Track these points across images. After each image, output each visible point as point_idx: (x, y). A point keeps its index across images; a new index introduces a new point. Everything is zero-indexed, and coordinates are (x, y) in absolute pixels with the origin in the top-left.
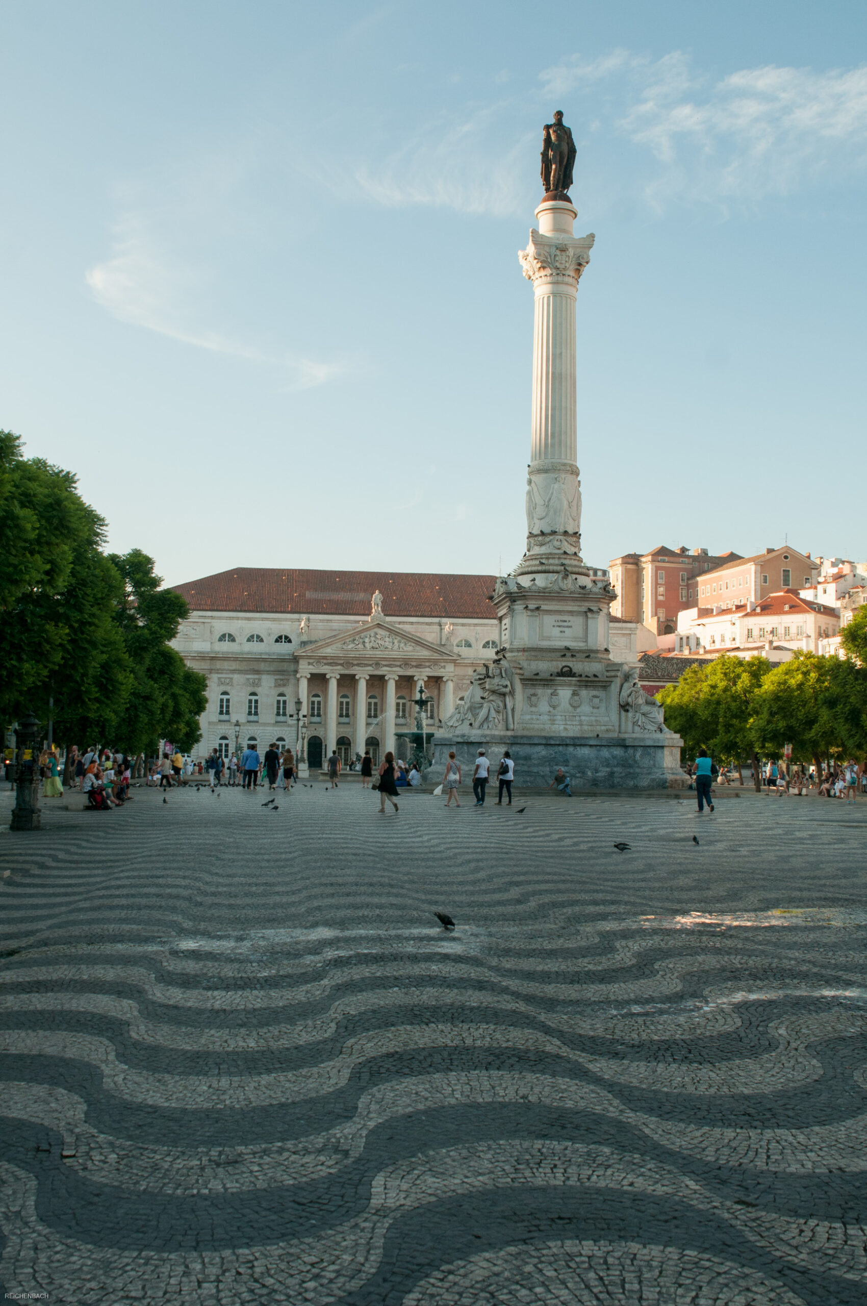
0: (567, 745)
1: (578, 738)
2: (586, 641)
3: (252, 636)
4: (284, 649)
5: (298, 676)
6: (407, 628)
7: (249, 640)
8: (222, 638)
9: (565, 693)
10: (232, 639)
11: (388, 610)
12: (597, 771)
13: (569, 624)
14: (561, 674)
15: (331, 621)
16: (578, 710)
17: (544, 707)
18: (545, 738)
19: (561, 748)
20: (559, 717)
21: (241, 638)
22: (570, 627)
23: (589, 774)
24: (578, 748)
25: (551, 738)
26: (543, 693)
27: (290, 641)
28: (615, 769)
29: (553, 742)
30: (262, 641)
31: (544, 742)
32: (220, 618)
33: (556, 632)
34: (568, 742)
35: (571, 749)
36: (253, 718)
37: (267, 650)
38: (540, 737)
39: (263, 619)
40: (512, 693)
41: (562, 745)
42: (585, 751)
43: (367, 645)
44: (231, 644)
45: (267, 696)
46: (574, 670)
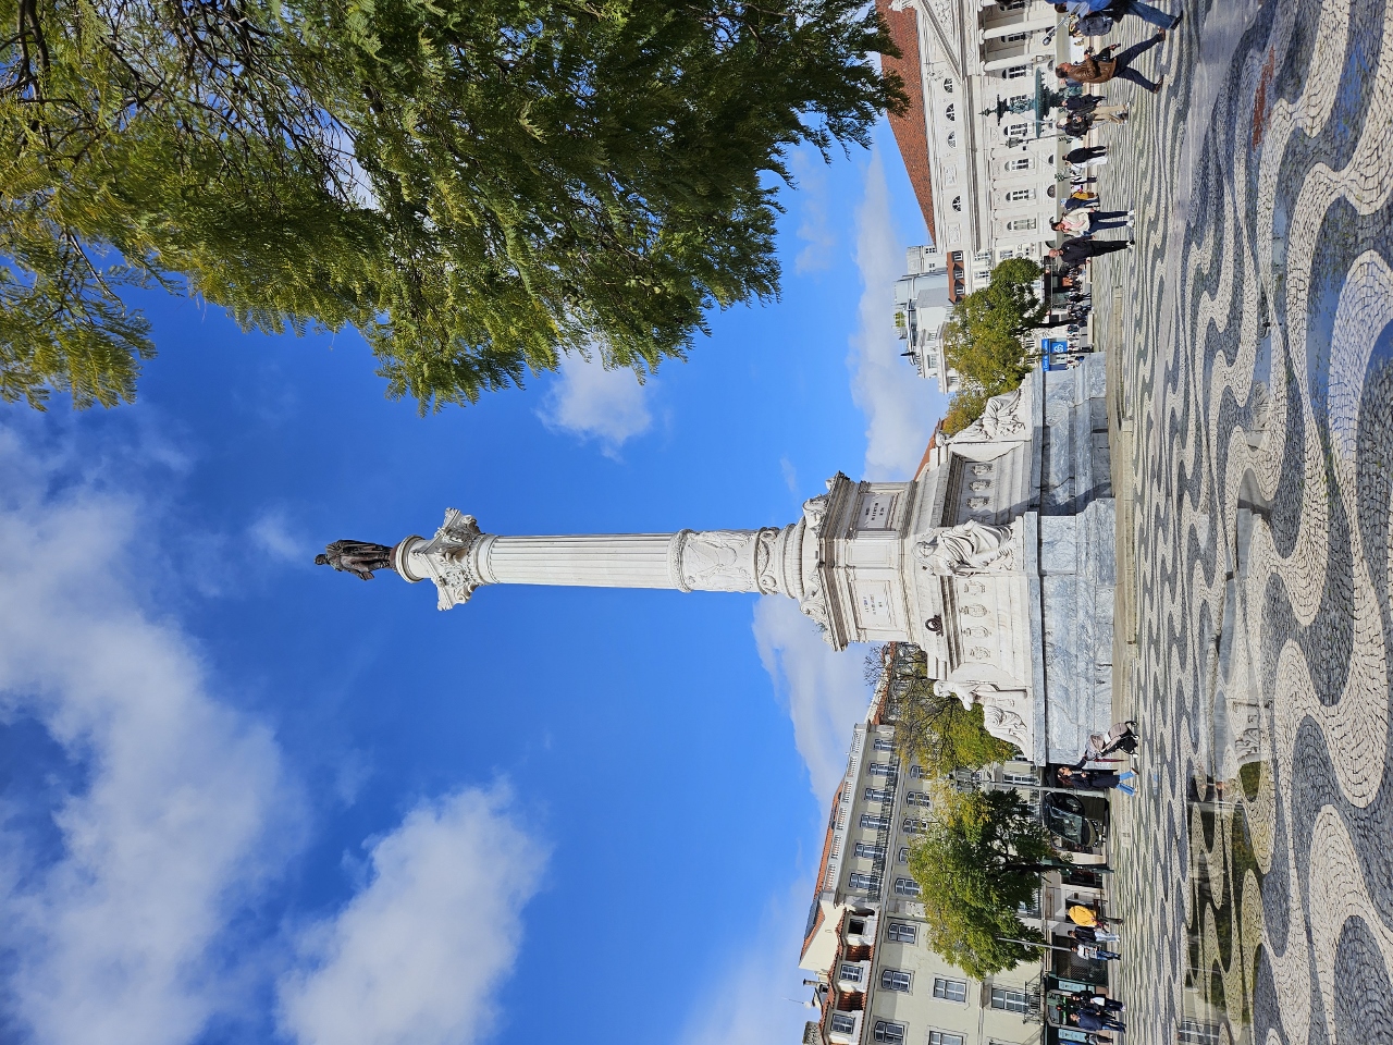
1: (1033, 633)
9: (964, 621)
12: (1084, 628)
13: (868, 597)
44: (957, 135)
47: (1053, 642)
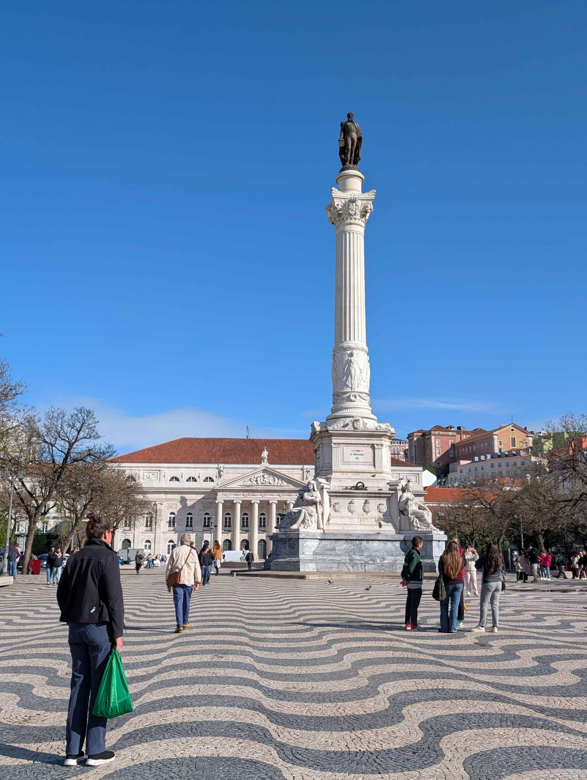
0: (361, 540)
1: (370, 535)
2: (374, 465)
3: (190, 478)
4: (210, 485)
5: (217, 502)
6: (284, 472)
7: (187, 480)
8: (172, 479)
9: (359, 502)
10: (177, 479)
11: (271, 462)
12: (384, 559)
13: (362, 453)
14: (356, 488)
15: (237, 468)
16: (369, 514)
17: (344, 512)
18: (346, 534)
19: (357, 542)
20: (356, 519)
21: (183, 479)
22: (363, 455)
23: (378, 561)
24: (370, 542)
25: (350, 535)
26: (344, 502)
27: (213, 481)
28: (398, 558)
29: (351, 538)
30: (195, 481)
31: (344, 538)
32: (169, 467)
33: (353, 458)
34: (363, 538)
35: (364, 543)
36: (189, 528)
37: (199, 486)
38: (341, 534)
39: (196, 468)
40: (321, 503)
41: (359, 540)
42: (375, 545)
43: (259, 482)
44: (177, 483)
45: (198, 515)
46: (365, 486)
47: (363, 545)
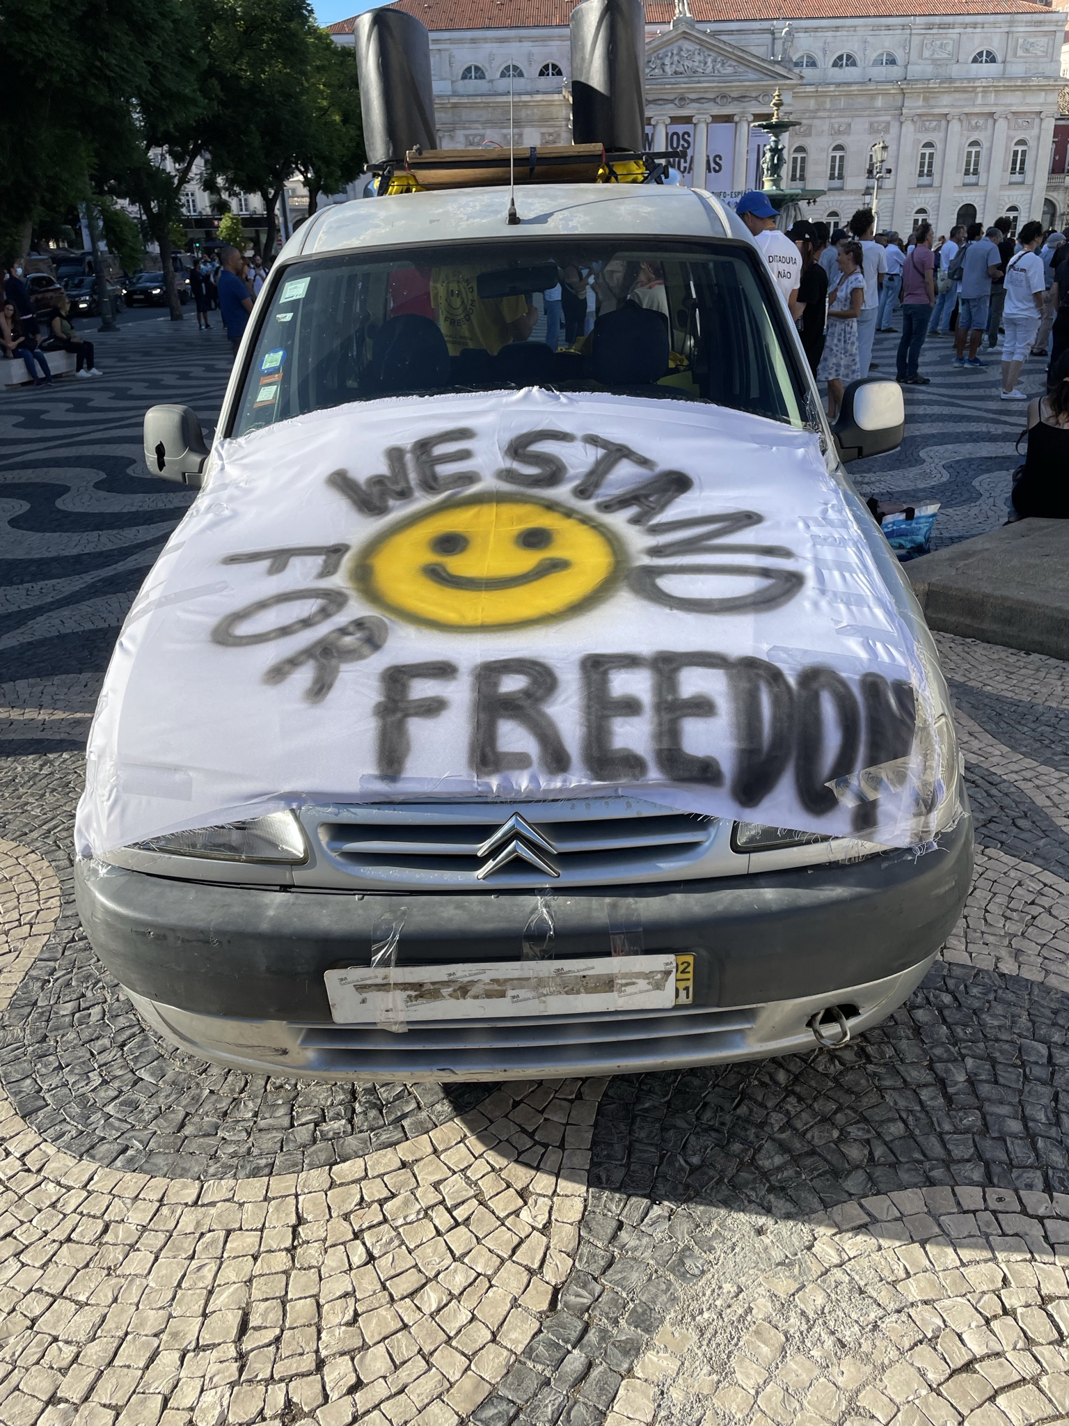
3: (507, 68)
4: (551, 85)
7: (503, 75)
8: (467, 73)
10: (480, 73)
21: (493, 72)
27: (559, 72)
30: (521, 75)
32: (461, 41)
37: (529, 88)
39: (520, 39)
43: (668, 69)
44: (479, 82)
